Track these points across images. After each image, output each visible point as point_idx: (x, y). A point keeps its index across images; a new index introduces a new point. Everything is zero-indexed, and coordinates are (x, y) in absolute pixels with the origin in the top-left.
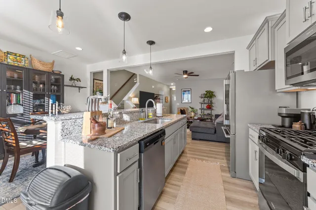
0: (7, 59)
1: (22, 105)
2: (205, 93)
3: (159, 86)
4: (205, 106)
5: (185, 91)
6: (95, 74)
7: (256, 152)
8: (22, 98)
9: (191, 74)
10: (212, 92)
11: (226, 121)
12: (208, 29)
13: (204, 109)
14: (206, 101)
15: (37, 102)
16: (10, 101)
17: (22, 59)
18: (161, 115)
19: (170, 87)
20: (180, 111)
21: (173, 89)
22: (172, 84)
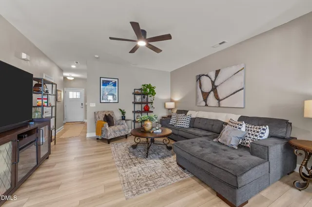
19: (65, 74)
20: (102, 118)
21: (68, 78)
22: (73, 67)
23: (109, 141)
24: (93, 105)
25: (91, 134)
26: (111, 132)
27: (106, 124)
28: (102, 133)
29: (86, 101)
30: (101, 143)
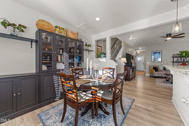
0: (56, 31)
1: (63, 63)
5: (156, 53)
6: (98, 41)
8: (63, 58)
14: (179, 61)
15: (71, 61)
16: (57, 61)
17: (63, 31)
19: (137, 51)
20: (152, 68)
21: (138, 52)
22: (140, 48)
23: (155, 77)
24: (148, 63)
25: (148, 75)
26: (156, 74)
27: (154, 71)
28: (152, 74)
29: (145, 62)
30: (151, 78)
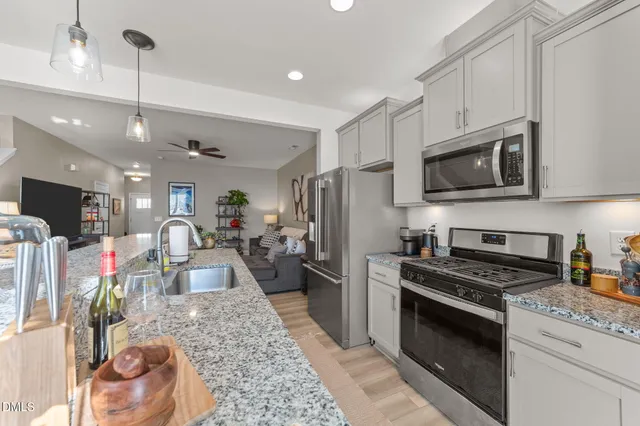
2: (229, 195)
3: (93, 165)
4: (227, 223)
5: (179, 188)
7: (394, 297)
9: (210, 152)
10: (243, 195)
11: (323, 254)
12: (295, 75)
13: (225, 228)
14: (228, 213)
18: (185, 259)
21: (134, 180)
22: (136, 166)
24: (158, 219)
